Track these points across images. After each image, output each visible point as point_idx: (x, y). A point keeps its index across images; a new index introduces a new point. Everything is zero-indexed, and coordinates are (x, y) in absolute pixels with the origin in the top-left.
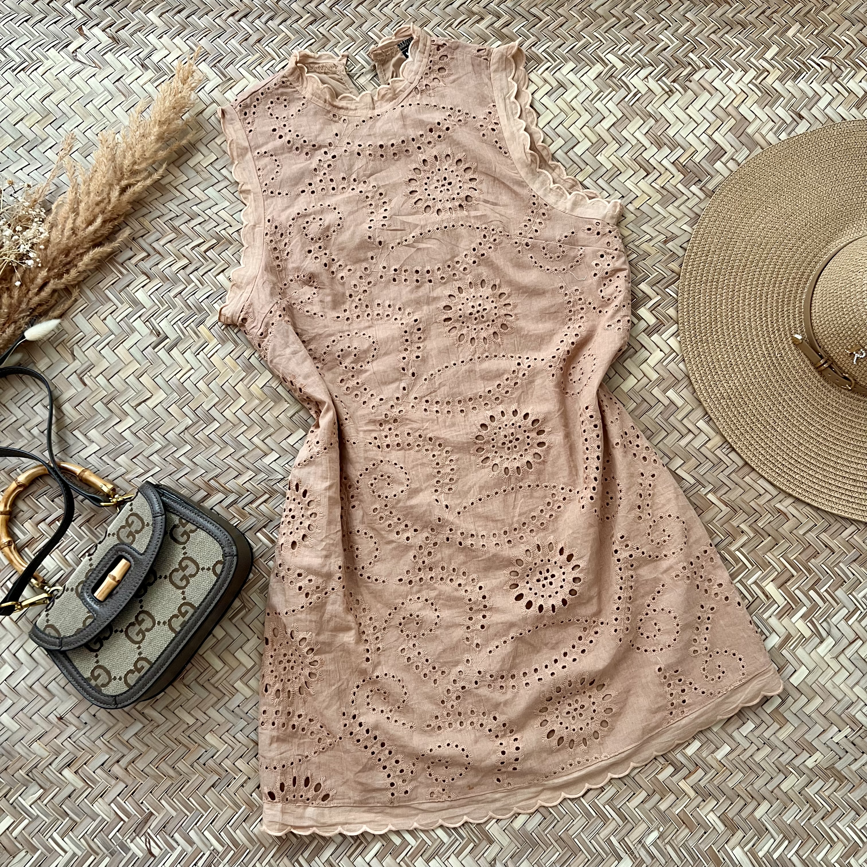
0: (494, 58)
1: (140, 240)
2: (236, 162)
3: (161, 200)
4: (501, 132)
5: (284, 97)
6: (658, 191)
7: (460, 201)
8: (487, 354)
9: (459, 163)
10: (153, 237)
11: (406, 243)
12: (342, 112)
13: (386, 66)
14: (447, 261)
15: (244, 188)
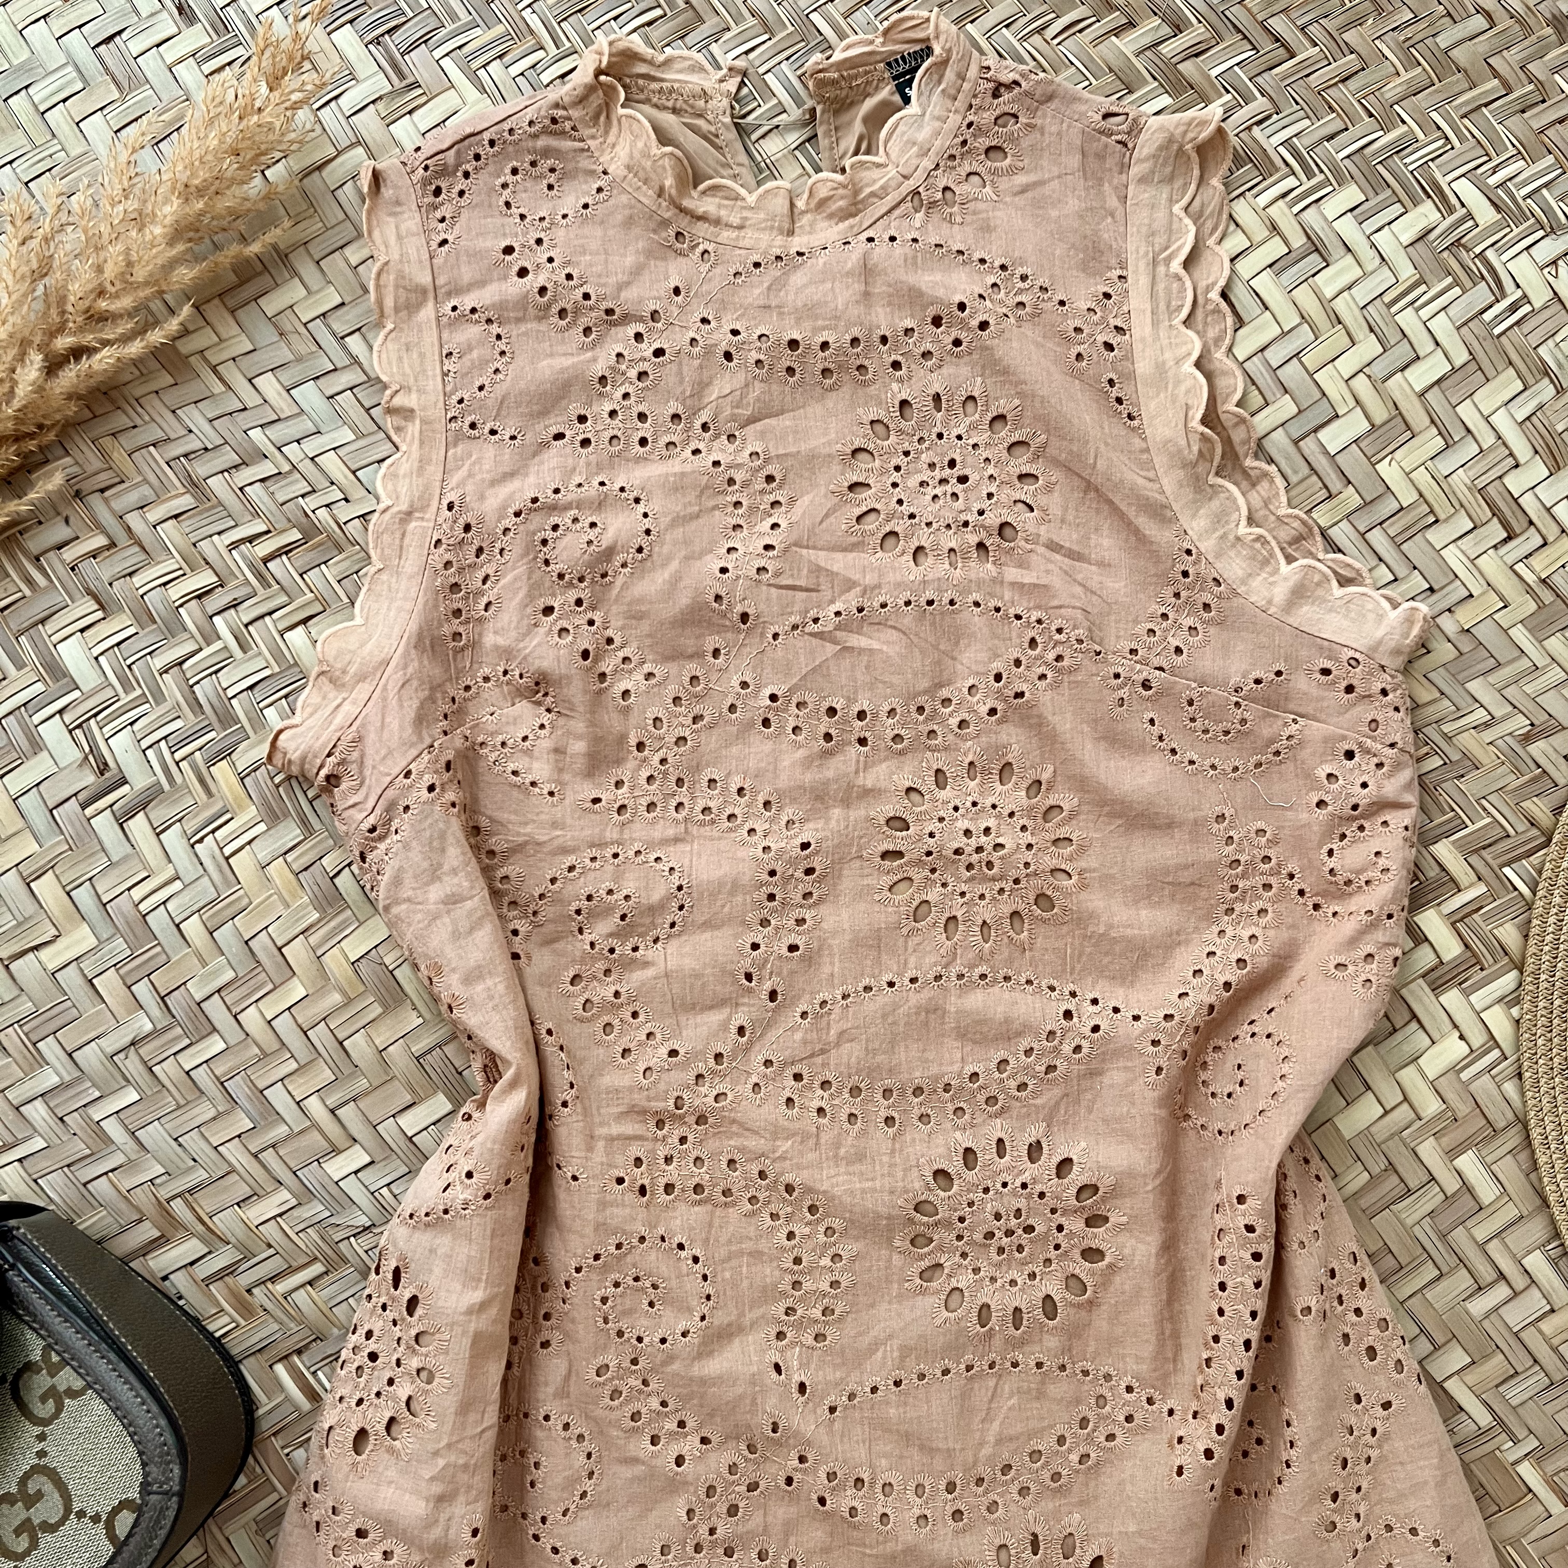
0: (1146, 145)
1: (95, 501)
2: (390, 326)
3: (171, 398)
4: (1129, 357)
5: (550, 162)
6: (1529, 590)
7: (983, 534)
8: (983, 969)
9: (998, 425)
10: (133, 498)
11: (815, 628)
12: (702, 229)
13: (845, 118)
14: (919, 694)
15: (398, 401)
